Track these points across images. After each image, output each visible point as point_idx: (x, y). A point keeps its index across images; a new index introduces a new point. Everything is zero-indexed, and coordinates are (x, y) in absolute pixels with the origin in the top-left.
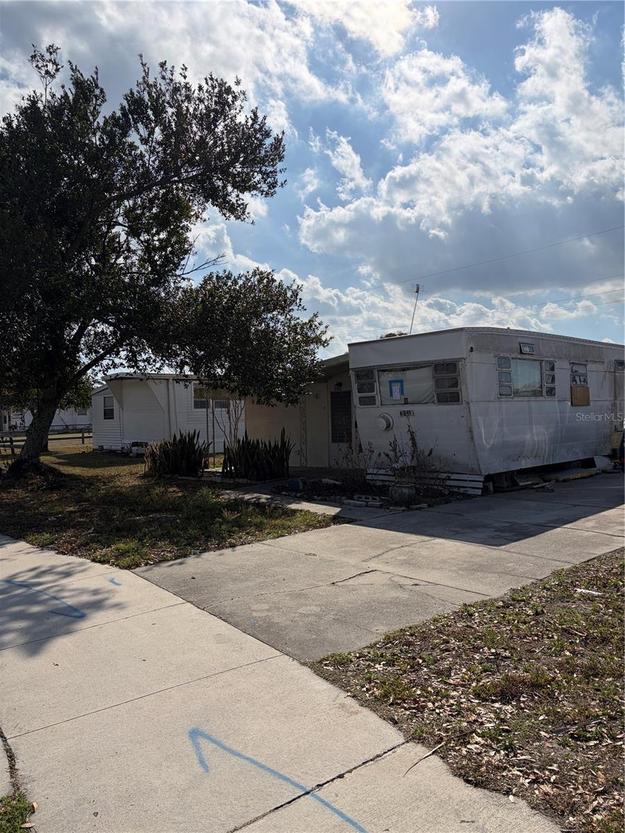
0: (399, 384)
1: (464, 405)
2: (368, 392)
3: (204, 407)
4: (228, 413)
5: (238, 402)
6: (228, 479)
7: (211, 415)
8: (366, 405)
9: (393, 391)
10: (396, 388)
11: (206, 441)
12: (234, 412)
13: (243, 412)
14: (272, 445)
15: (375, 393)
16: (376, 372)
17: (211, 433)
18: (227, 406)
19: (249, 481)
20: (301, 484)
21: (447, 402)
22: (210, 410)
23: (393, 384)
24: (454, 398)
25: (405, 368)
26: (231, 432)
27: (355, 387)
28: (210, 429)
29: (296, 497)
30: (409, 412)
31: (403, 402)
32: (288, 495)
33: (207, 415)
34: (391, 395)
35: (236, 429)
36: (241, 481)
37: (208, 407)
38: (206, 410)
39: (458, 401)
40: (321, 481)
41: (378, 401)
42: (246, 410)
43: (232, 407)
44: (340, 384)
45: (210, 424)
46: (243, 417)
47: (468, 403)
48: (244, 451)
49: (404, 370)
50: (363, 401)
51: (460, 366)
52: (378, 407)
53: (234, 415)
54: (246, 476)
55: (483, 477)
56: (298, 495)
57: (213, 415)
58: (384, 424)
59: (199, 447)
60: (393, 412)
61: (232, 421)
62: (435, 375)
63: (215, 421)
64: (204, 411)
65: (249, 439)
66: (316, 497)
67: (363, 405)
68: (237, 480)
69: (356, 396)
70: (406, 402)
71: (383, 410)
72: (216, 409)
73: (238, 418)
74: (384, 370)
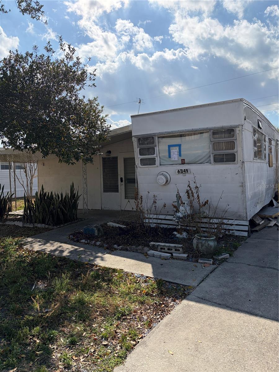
0: (177, 148)
1: (239, 164)
2: (148, 155)
3: (8, 169)
4: (26, 172)
5: (32, 164)
6: (29, 224)
7: (12, 174)
8: (147, 165)
9: (172, 154)
10: (175, 151)
11: (9, 193)
12: (29, 172)
13: (36, 172)
14: (64, 197)
15: (155, 155)
16: (157, 138)
17: (13, 186)
18: (25, 168)
19: (47, 226)
20: (96, 231)
21: (223, 161)
22: (12, 170)
23: (171, 148)
24: (231, 158)
25: (181, 135)
26: (27, 185)
27: (137, 150)
28: (13, 183)
29: (95, 245)
30: (186, 171)
31: (181, 163)
32: (88, 243)
33: (10, 173)
34: (170, 157)
35: (31, 183)
36: (39, 225)
37: (10, 169)
38: (9, 170)
39: (234, 161)
40: (106, 224)
41: (157, 162)
42: (38, 170)
43: (28, 168)
44: (109, 152)
45: (12, 180)
46: (36, 174)
47: (243, 162)
48: (41, 202)
49: (181, 136)
50: (144, 162)
51: (237, 132)
52: (157, 167)
53: (30, 174)
54: (43, 222)
55: (248, 222)
56: (98, 243)
57: (15, 173)
58: (163, 180)
59: (4, 197)
60: (172, 170)
61: (28, 177)
62: (212, 140)
63: (16, 178)
64: (8, 171)
65: (45, 191)
66: (116, 246)
67: (144, 165)
68: (36, 225)
69: (138, 158)
70: (183, 162)
71: (163, 169)
72: (17, 170)
73: (33, 176)
74: (163, 136)
